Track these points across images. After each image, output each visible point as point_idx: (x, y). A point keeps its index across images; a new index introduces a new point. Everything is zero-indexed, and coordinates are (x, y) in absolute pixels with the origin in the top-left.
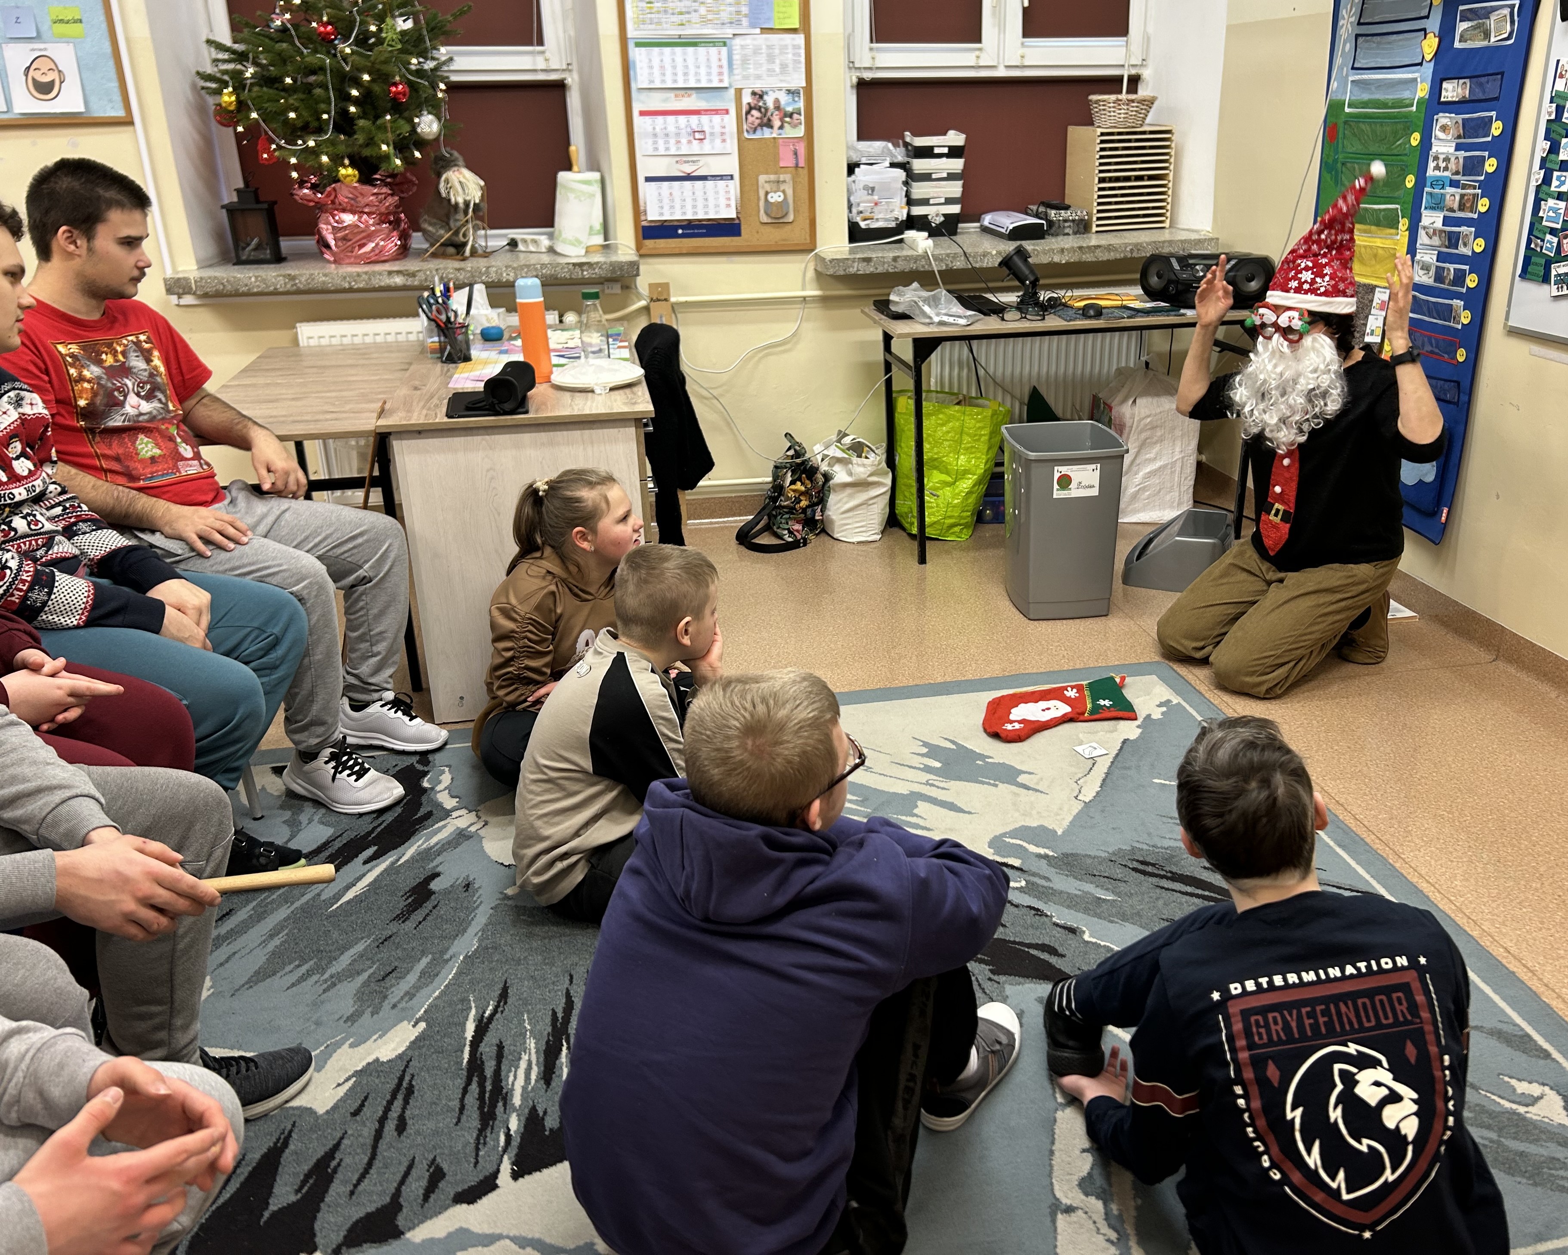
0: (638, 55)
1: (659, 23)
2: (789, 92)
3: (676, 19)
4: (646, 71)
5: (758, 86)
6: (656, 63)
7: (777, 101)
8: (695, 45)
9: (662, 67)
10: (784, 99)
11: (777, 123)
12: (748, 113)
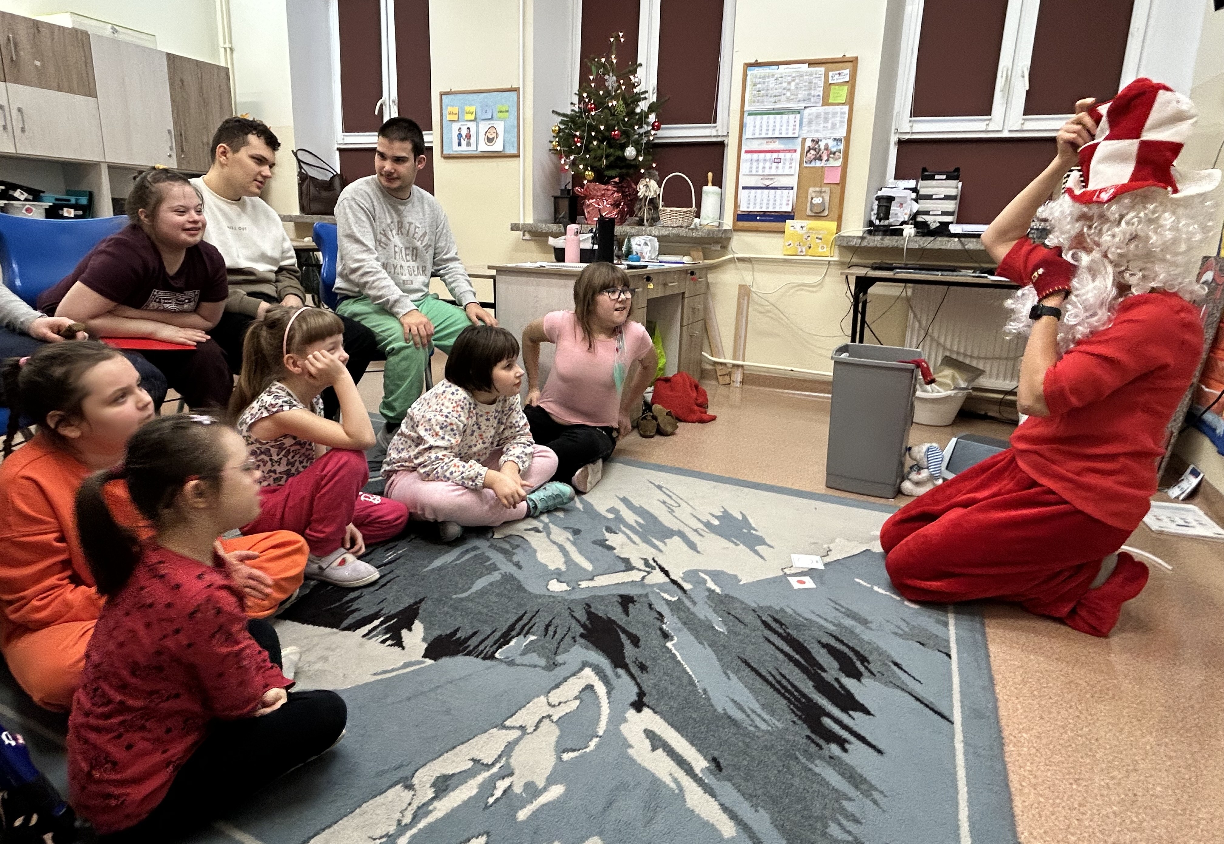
0: (748, 120)
1: (763, 102)
2: (835, 139)
3: (773, 99)
4: (752, 128)
5: (816, 136)
6: (758, 124)
7: (827, 145)
8: (782, 113)
9: (761, 126)
10: (831, 143)
11: (825, 158)
12: (808, 152)
